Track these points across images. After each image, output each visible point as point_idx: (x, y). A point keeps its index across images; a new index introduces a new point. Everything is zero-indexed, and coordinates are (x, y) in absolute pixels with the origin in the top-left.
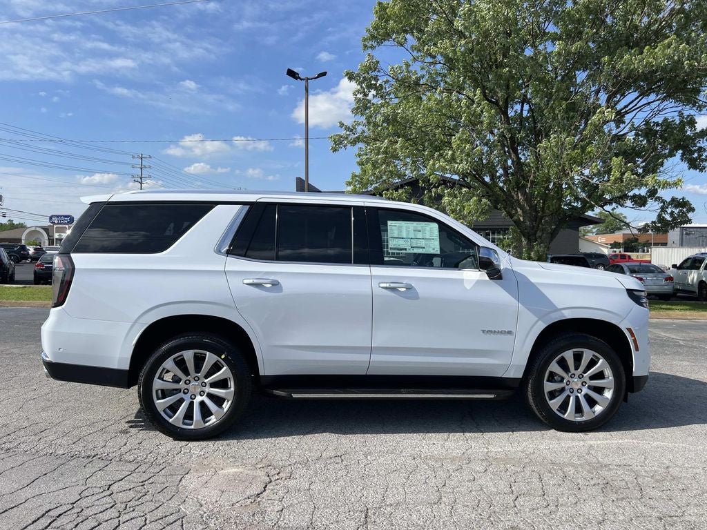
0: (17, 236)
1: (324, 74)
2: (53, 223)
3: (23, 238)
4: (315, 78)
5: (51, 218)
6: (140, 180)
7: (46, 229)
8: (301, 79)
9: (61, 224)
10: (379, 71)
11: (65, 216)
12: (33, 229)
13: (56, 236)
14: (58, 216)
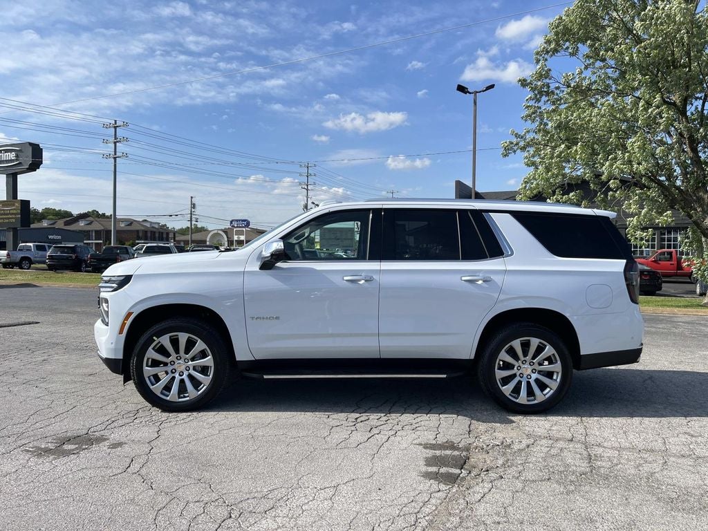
0: (203, 239)
1: (492, 86)
2: (233, 226)
3: (208, 240)
4: (483, 91)
5: (231, 222)
6: (306, 187)
7: (225, 231)
8: (470, 93)
9: (240, 227)
10: (550, 79)
11: (243, 221)
12: (216, 232)
13: (236, 238)
14: (237, 221)
